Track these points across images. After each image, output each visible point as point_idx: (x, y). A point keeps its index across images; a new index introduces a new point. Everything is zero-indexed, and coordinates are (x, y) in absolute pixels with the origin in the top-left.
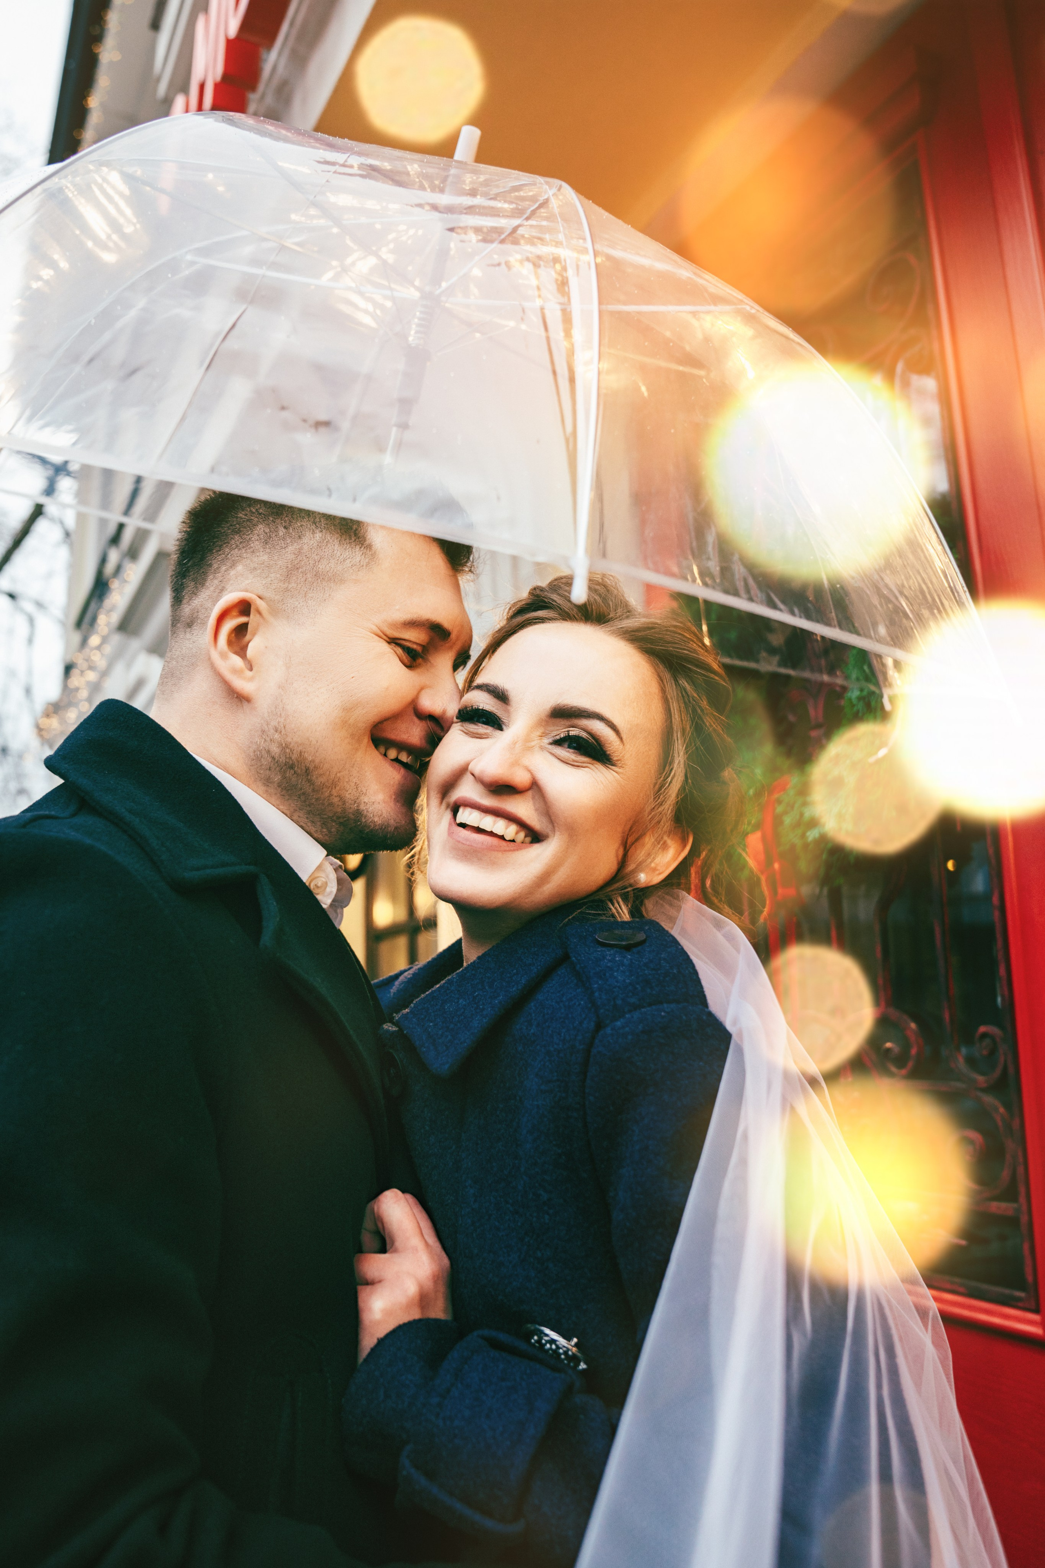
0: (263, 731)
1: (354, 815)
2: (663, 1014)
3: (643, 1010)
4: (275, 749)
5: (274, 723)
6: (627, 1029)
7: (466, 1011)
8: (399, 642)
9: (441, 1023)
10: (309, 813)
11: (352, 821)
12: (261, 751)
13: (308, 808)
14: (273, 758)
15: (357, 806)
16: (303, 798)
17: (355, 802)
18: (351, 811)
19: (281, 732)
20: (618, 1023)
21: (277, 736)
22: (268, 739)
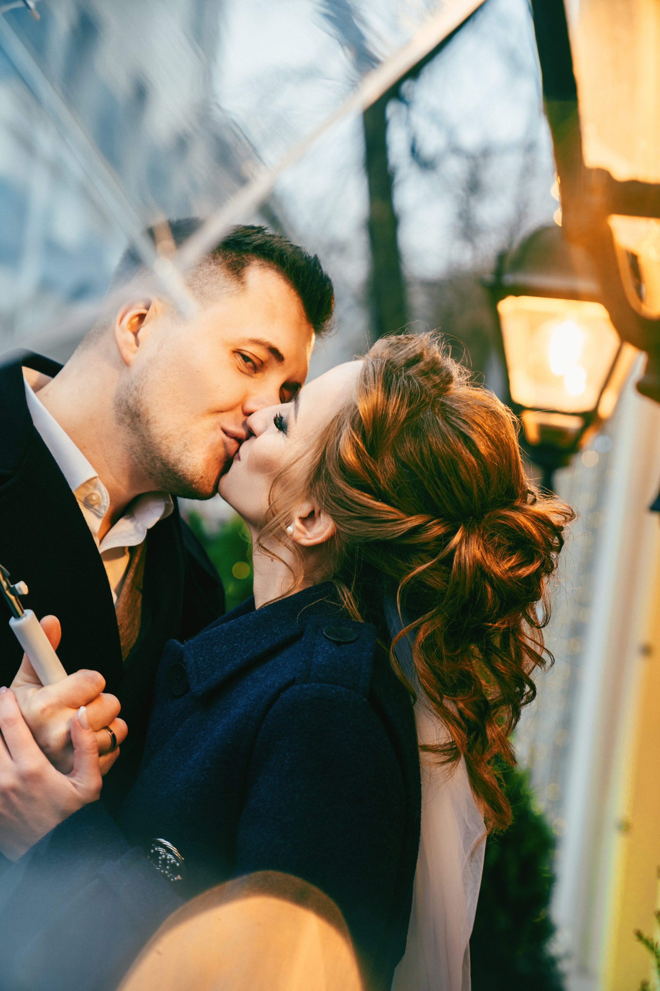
0: (128, 388)
1: (174, 461)
2: (334, 691)
3: (323, 684)
4: (131, 402)
5: (136, 384)
6: (309, 692)
7: (225, 656)
8: (242, 352)
9: (207, 660)
10: (144, 450)
11: (171, 465)
12: (122, 401)
13: (143, 446)
14: (128, 407)
15: (179, 456)
16: (141, 437)
17: (179, 453)
18: (173, 458)
19: (138, 391)
20: (305, 686)
21: (135, 393)
22: (129, 394)
